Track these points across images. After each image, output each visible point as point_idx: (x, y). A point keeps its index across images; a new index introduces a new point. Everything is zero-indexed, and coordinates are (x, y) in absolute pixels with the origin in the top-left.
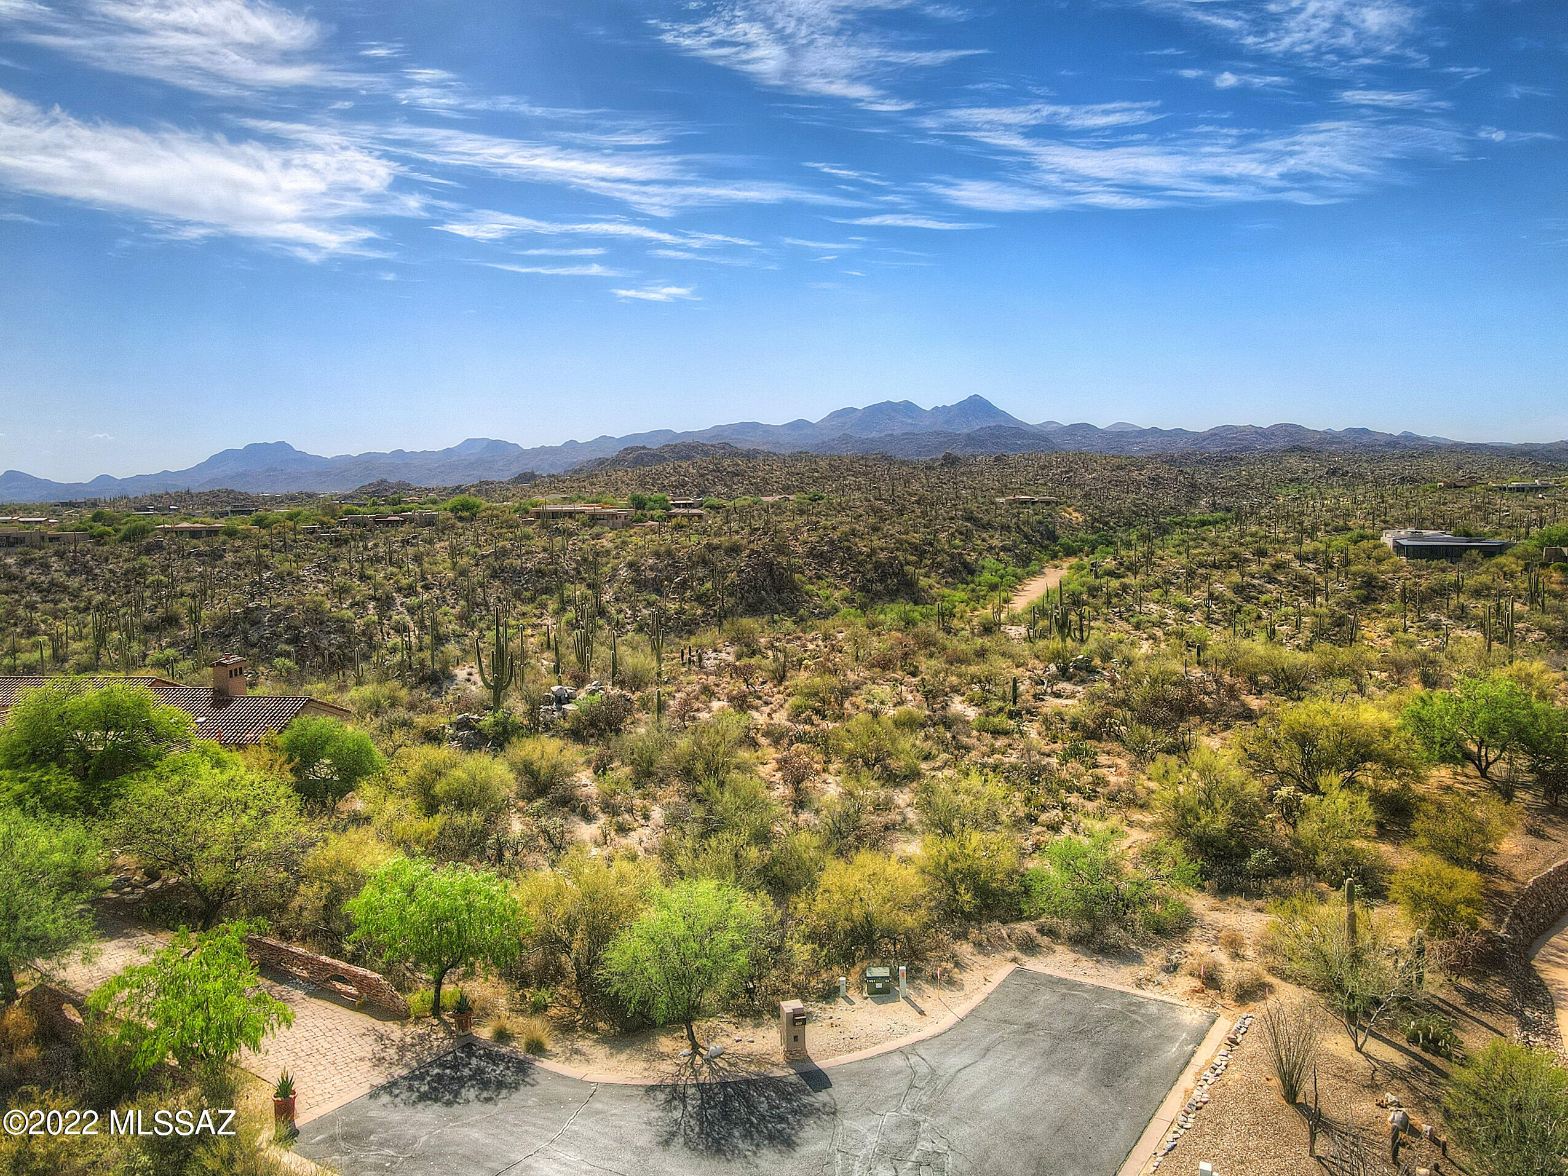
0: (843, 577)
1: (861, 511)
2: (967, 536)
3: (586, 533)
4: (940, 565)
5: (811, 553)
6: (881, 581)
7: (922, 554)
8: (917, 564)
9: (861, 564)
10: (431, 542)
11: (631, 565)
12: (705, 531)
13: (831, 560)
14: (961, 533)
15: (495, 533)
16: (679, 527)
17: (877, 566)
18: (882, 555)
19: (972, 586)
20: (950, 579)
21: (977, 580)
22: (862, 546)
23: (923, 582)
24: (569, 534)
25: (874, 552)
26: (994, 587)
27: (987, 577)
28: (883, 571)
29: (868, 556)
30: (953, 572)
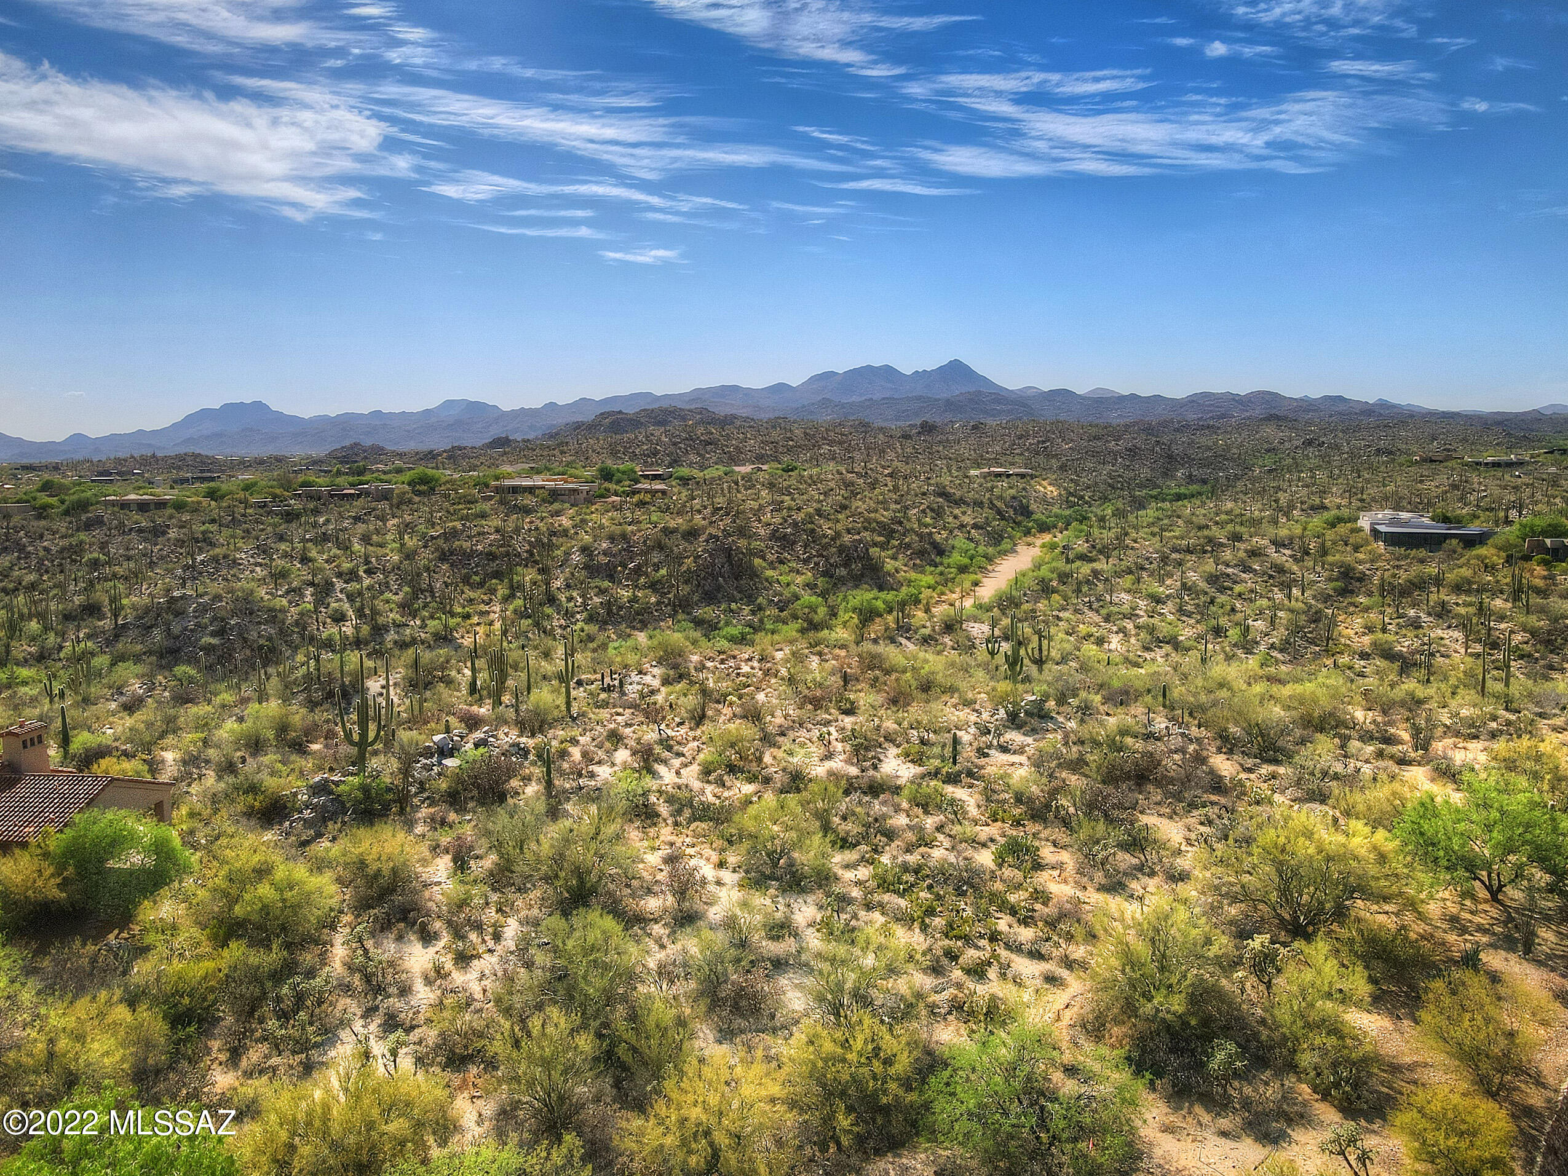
0: (806, 561)
1: (832, 484)
2: (937, 512)
3: (544, 511)
4: (908, 546)
5: (774, 536)
6: (846, 565)
7: (890, 534)
8: (883, 546)
9: (825, 547)
10: (383, 519)
11: (584, 549)
12: (668, 508)
13: (794, 543)
14: (932, 510)
15: (451, 510)
16: (642, 504)
17: (842, 549)
18: (847, 538)
19: (941, 568)
20: (918, 562)
21: (946, 561)
22: (827, 528)
23: (890, 565)
24: (527, 511)
25: (838, 535)
26: (963, 569)
27: (956, 558)
28: (848, 555)
29: (832, 539)
30: (921, 553)
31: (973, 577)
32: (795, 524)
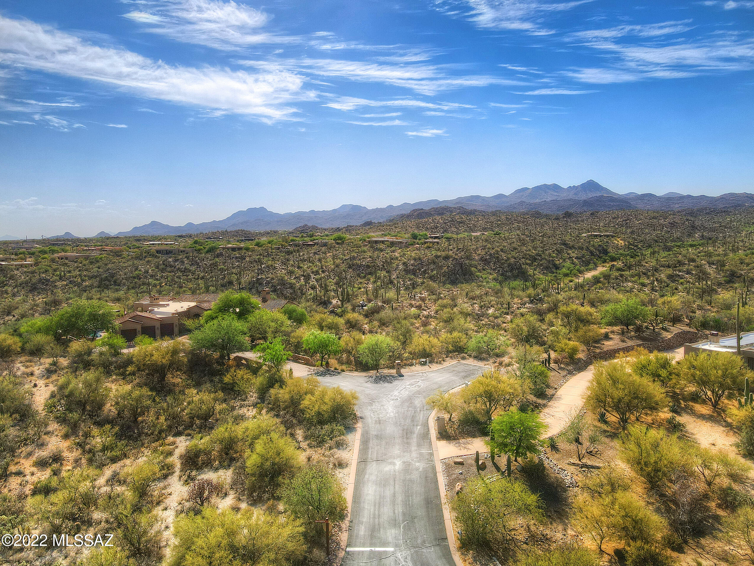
0: (494, 270)
1: (514, 240)
2: (560, 252)
3: (388, 250)
4: (542, 265)
5: (482, 259)
6: (511, 271)
7: (535, 259)
8: (530, 265)
9: (502, 264)
10: (325, 253)
11: (404, 264)
12: (439, 249)
13: (490, 262)
14: (558, 251)
15: (351, 249)
16: (429, 247)
17: (509, 265)
18: (512, 260)
19: (555, 274)
20: (545, 271)
21: (558, 271)
22: (504, 256)
23: (531, 272)
24: (382, 250)
25: (508, 259)
26: (566, 275)
27: (564, 270)
28: (512, 268)
29: (506, 261)
30: (547, 268)
31: (570, 278)
32: (491, 255)
